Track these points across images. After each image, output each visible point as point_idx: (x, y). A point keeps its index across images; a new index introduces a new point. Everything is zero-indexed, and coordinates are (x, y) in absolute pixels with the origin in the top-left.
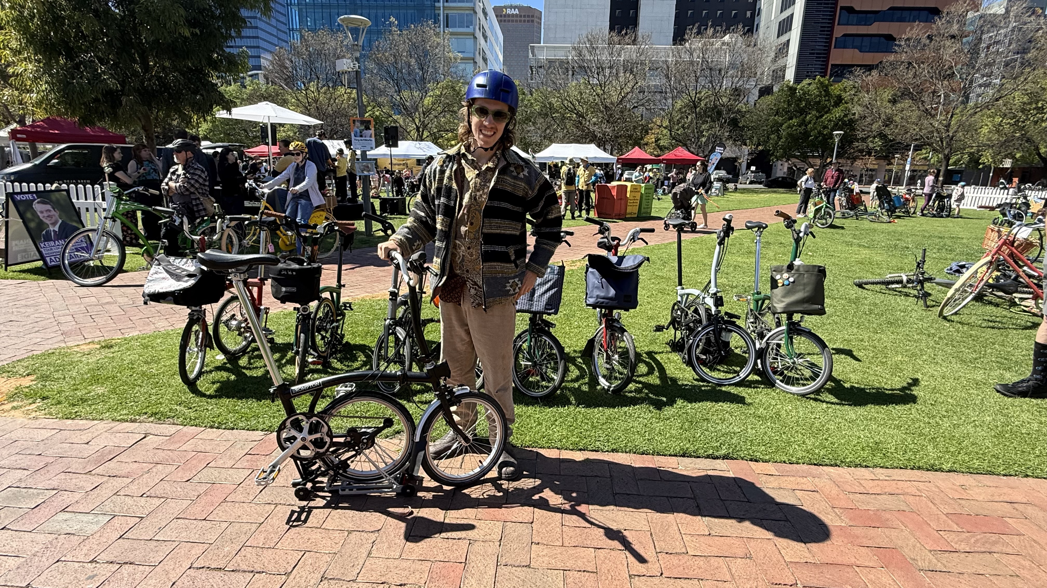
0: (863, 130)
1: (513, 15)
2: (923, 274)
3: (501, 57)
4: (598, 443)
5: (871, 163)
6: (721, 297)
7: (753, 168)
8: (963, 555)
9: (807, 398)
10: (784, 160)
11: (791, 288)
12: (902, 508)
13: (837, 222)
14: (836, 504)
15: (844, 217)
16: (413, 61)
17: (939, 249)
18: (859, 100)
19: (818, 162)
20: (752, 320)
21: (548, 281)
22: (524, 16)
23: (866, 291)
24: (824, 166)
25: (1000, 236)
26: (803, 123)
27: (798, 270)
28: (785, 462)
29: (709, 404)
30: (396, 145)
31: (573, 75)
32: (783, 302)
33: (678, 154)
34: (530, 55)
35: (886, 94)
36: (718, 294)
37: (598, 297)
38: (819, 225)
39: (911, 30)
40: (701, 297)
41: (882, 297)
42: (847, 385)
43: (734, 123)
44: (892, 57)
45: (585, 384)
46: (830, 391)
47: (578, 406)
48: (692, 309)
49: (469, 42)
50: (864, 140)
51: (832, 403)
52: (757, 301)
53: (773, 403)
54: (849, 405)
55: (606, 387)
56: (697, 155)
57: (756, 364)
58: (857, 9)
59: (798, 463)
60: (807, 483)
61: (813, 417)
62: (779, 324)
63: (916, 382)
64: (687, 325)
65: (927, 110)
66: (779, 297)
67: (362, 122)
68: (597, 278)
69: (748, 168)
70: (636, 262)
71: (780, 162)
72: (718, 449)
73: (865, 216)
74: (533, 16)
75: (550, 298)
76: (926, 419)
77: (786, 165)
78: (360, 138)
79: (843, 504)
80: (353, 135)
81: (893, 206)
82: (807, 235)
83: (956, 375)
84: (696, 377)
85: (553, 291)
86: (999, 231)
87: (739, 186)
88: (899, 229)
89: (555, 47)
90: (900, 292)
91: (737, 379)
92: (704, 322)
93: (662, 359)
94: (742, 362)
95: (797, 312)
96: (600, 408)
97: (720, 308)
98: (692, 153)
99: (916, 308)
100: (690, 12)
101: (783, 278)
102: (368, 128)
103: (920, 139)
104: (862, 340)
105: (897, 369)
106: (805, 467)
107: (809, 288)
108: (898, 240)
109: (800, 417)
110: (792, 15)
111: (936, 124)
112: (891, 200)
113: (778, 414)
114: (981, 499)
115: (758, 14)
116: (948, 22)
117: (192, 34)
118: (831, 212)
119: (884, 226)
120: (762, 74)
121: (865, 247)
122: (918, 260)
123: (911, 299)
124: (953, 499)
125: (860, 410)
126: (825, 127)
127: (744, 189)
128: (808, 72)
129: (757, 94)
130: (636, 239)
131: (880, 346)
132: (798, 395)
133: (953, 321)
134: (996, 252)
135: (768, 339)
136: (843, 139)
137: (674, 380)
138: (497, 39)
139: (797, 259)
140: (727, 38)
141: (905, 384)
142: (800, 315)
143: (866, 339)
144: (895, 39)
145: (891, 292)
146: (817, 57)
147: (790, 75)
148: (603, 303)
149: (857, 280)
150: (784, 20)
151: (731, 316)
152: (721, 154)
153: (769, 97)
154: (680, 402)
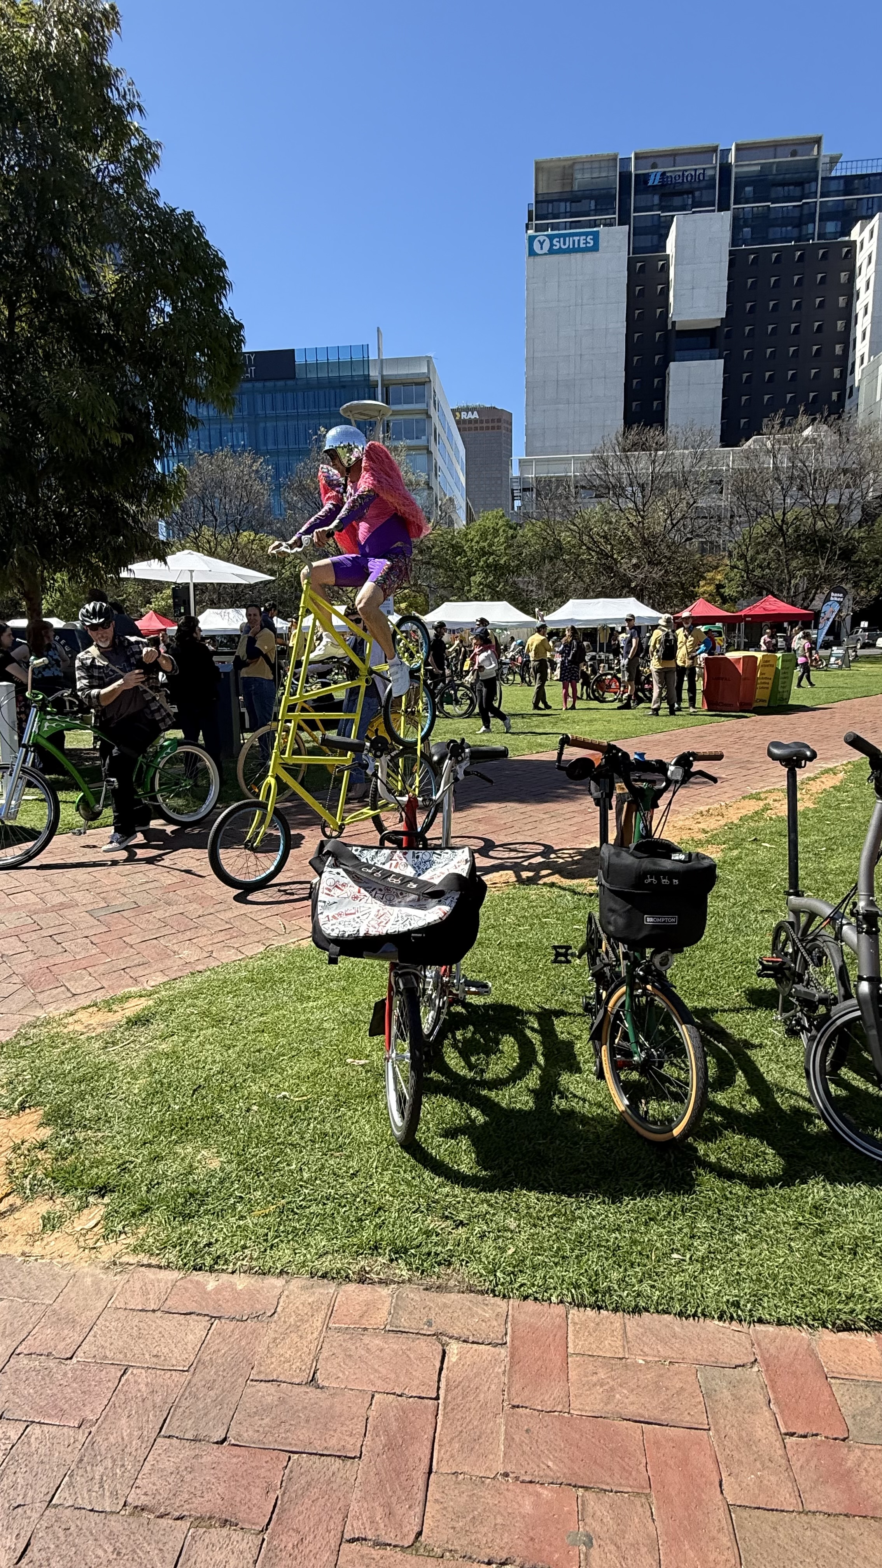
1: (470, 421)
3: (463, 479)
7: (864, 624)
22: (487, 421)
33: (768, 607)
74: (499, 420)
89: (548, 460)
98: (789, 604)
100: (744, 398)
115: (851, 395)
138: (457, 452)
140: (810, 431)
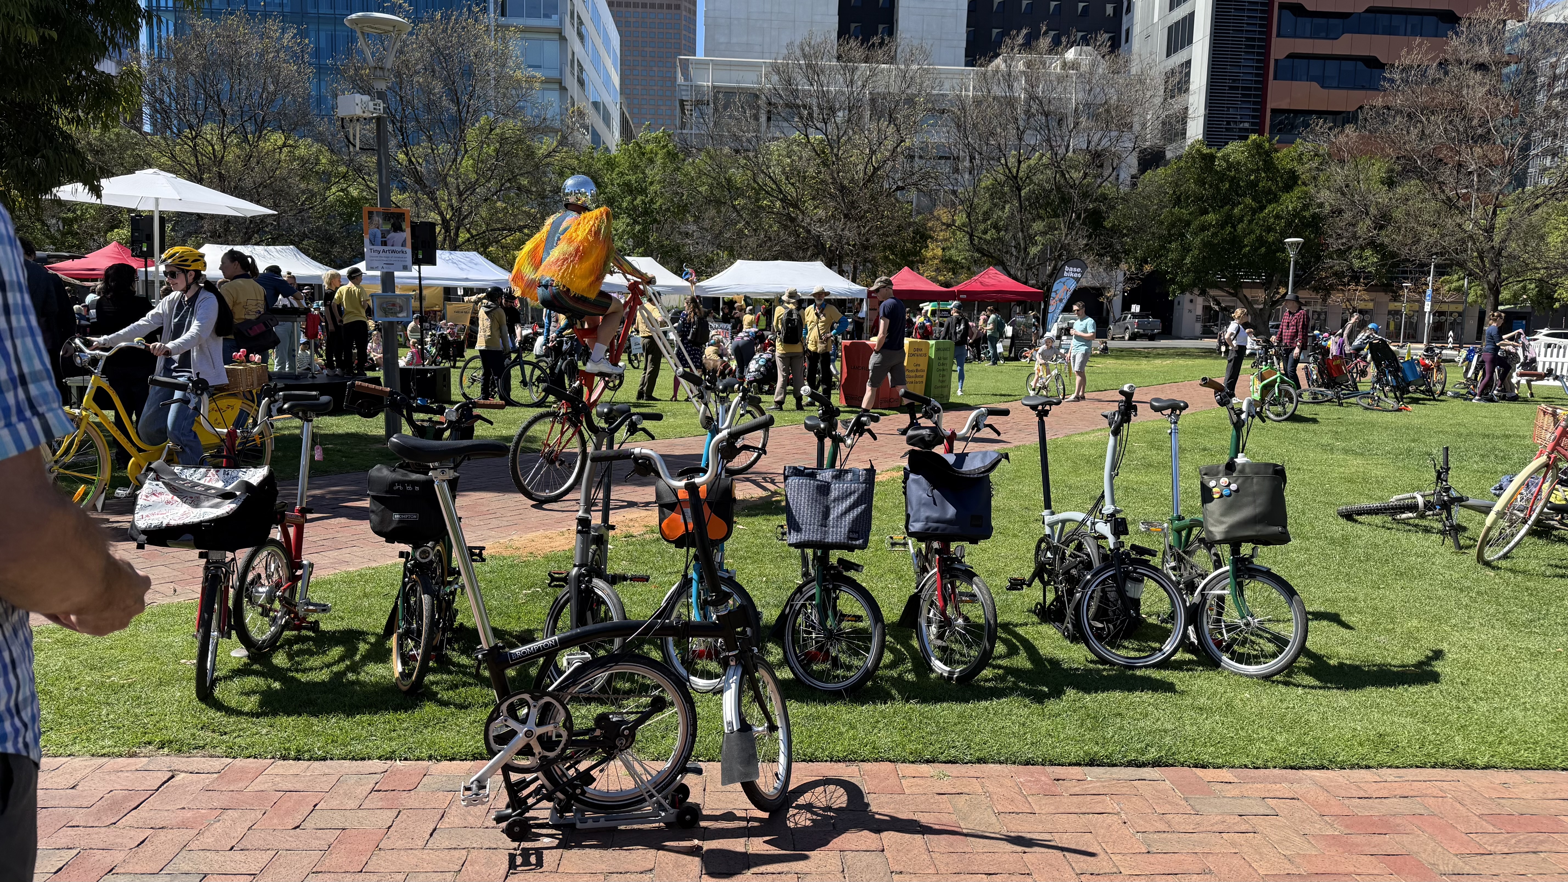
0: (1339, 236)
2: (1447, 490)
3: (616, 80)
4: (953, 751)
5: (1361, 297)
6: (1124, 520)
7: (1136, 308)
8: (1499, 857)
9: (1273, 682)
10: (1196, 291)
11: (1233, 501)
12: (1418, 811)
13: (1304, 410)
14: (1326, 811)
15: (1316, 400)
16: (438, 87)
17: (1483, 456)
18: (1328, 180)
19: (1261, 295)
20: (1173, 564)
21: (851, 494)
23: (1359, 526)
24: (1275, 303)
25: (1556, 421)
26: (1228, 220)
27: (1242, 471)
28: (1246, 766)
29: (1118, 695)
30: (432, 261)
31: (769, 119)
32: (1222, 523)
33: (987, 280)
34: (680, 79)
35: (1376, 167)
36: (1118, 516)
37: (928, 519)
38: (1272, 416)
39: (1408, 53)
40: (1089, 523)
41: (1386, 534)
42: (1333, 662)
43: (1095, 220)
44: (1379, 102)
45: (910, 671)
46: (1308, 671)
47: (907, 701)
48: (1073, 545)
49: (551, 47)
50: (1342, 254)
51: (1313, 687)
52: (1179, 532)
53: (1221, 690)
54: (1339, 688)
55: (946, 674)
56: (1026, 283)
57: (1185, 635)
58: (1310, 8)
59: (1266, 767)
60: (1283, 789)
61: (1284, 706)
62: (1218, 564)
63: (1438, 655)
64: (1067, 572)
65: (1449, 199)
66: (1216, 515)
67: (387, 217)
68: (924, 490)
69: (1126, 307)
70: (988, 461)
71: (1188, 296)
72: (1143, 752)
73: (1353, 400)
75: (856, 521)
76: (1454, 703)
77: (1200, 301)
78: (381, 248)
79: (1336, 810)
80: (366, 241)
81: (1404, 379)
82: (1253, 417)
83: (1502, 644)
84: (1093, 657)
85: (859, 509)
86: (1554, 414)
87: (1111, 344)
88: (1416, 422)
89: (730, 64)
90: (1416, 526)
91: (1158, 657)
92: (1096, 564)
93: (1027, 633)
94: (1162, 635)
95: (1248, 540)
96: (945, 704)
97: (1122, 538)
98: (1015, 278)
99: (1442, 550)
100: (997, 1)
101: (1220, 485)
102: (398, 228)
103: (1442, 254)
104: (1355, 600)
105: (1411, 637)
106: (1277, 771)
107: (1262, 500)
108: (1414, 441)
109: (1263, 707)
110: (1192, 15)
111: (1469, 226)
112: (1398, 369)
113: (1229, 705)
114: (1529, 797)
115: (1129, 10)
116: (1471, 41)
117: (43, 39)
118: (1291, 390)
119: (1389, 417)
120: (1144, 126)
121: (1357, 454)
122: (1438, 468)
123: (1434, 537)
124: (1490, 798)
125: (1356, 696)
126: (1269, 229)
127: (1121, 350)
128: (1228, 123)
129: (1135, 162)
130: (981, 426)
131: (1384, 606)
132: (1257, 676)
133: (1499, 568)
134: (1553, 450)
135: (1204, 589)
136: (1303, 250)
137: (1055, 663)
138: (607, 41)
139: (1240, 455)
140: (1071, 54)
141: (1423, 658)
142: (1251, 545)
143: (1361, 597)
144: (1382, 66)
145: (1400, 526)
146: (1244, 95)
147: (1195, 130)
148: (937, 529)
149: (1342, 508)
150: (1177, 23)
151: (1141, 551)
152: (1077, 280)
153: (1161, 170)
154: (1071, 693)
